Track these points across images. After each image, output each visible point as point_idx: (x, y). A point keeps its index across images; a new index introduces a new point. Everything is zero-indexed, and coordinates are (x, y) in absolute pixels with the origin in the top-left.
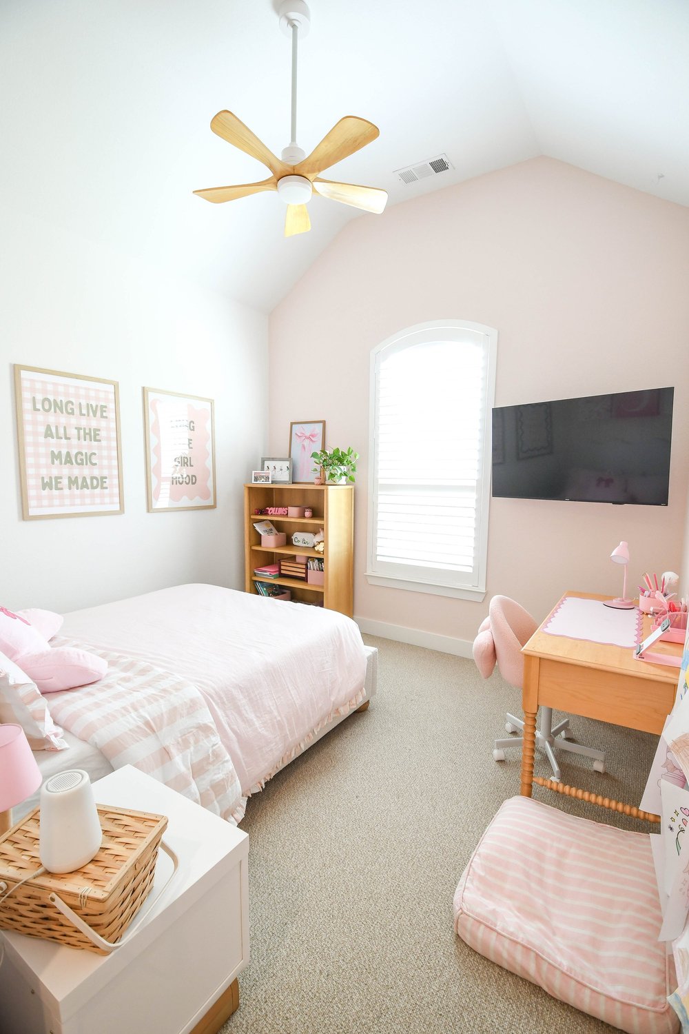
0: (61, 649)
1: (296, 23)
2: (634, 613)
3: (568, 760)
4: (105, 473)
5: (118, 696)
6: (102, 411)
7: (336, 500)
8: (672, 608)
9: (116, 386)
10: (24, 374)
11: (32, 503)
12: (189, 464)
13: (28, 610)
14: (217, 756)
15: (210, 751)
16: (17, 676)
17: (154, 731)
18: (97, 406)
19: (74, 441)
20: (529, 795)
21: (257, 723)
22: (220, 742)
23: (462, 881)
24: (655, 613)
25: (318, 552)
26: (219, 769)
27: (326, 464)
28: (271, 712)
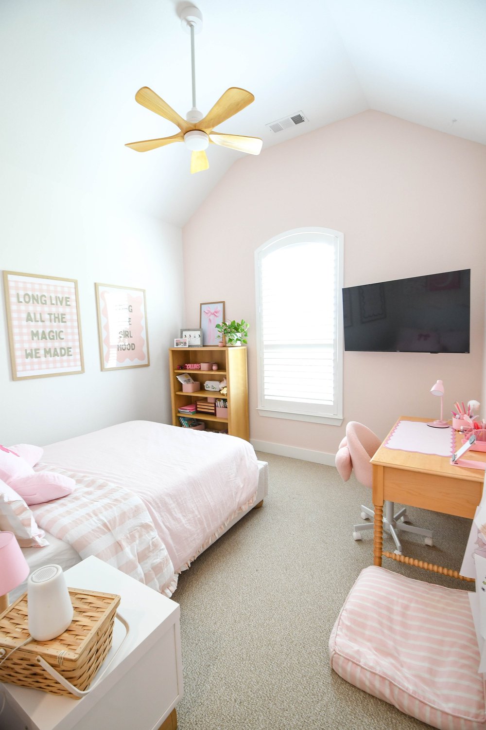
0: (42, 473)
1: (192, 23)
2: (449, 431)
3: (406, 538)
4: (70, 344)
5: (84, 505)
6: (67, 301)
7: (234, 357)
8: (477, 427)
9: (76, 283)
10: (10, 277)
11: (19, 368)
12: (129, 336)
13: (18, 445)
14: (155, 546)
15: (151, 543)
16: (11, 495)
17: (110, 530)
18: (63, 298)
19: (48, 323)
20: (380, 565)
21: (184, 521)
22: (157, 536)
23: (334, 630)
24: (464, 431)
25: (223, 395)
26: (157, 555)
27: (226, 332)
28: (193, 512)
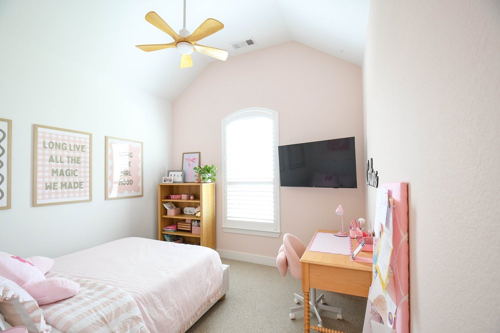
0: (52, 278)
2: (348, 239)
3: (325, 315)
4: (82, 180)
5: (87, 304)
6: (82, 148)
7: (206, 191)
8: (365, 235)
9: (91, 136)
10: (39, 129)
11: (39, 197)
12: (129, 174)
13: (33, 257)
15: (139, 331)
16: (25, 297)
17: (107, 323)
18: (80, 146)
19: (66, 164)
21: (166, 313)
22: (145, 326)
24: (357, 238)
25: (197, 217)
27: (201, 173)
28: (173, 305)
